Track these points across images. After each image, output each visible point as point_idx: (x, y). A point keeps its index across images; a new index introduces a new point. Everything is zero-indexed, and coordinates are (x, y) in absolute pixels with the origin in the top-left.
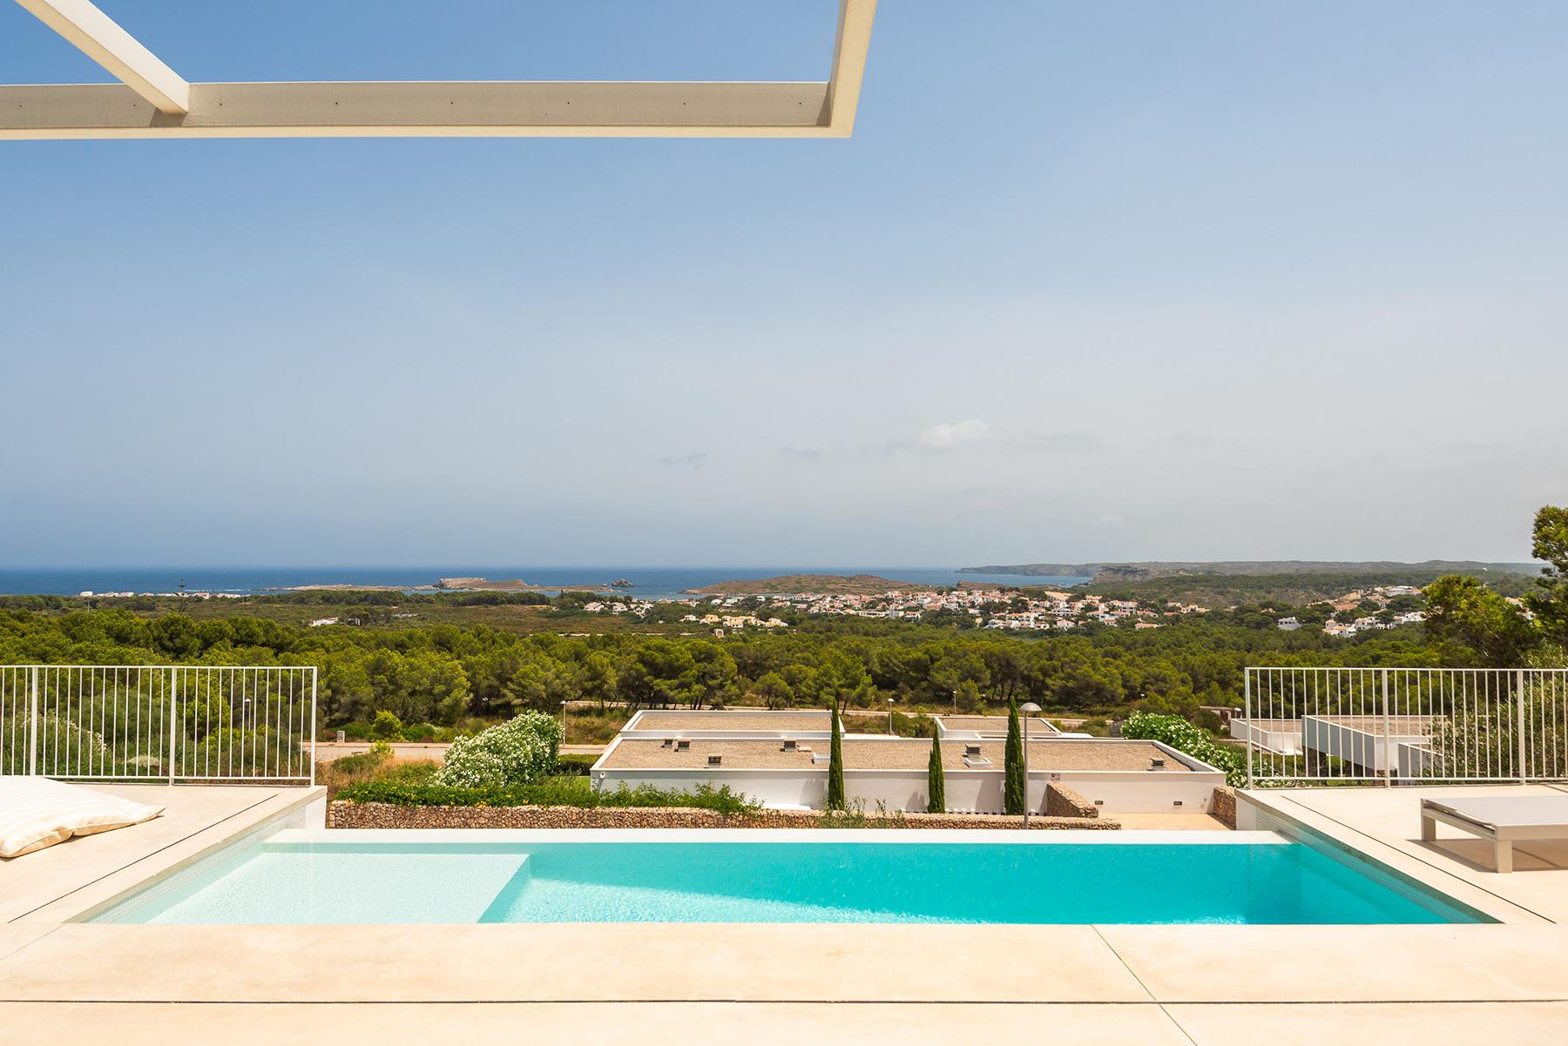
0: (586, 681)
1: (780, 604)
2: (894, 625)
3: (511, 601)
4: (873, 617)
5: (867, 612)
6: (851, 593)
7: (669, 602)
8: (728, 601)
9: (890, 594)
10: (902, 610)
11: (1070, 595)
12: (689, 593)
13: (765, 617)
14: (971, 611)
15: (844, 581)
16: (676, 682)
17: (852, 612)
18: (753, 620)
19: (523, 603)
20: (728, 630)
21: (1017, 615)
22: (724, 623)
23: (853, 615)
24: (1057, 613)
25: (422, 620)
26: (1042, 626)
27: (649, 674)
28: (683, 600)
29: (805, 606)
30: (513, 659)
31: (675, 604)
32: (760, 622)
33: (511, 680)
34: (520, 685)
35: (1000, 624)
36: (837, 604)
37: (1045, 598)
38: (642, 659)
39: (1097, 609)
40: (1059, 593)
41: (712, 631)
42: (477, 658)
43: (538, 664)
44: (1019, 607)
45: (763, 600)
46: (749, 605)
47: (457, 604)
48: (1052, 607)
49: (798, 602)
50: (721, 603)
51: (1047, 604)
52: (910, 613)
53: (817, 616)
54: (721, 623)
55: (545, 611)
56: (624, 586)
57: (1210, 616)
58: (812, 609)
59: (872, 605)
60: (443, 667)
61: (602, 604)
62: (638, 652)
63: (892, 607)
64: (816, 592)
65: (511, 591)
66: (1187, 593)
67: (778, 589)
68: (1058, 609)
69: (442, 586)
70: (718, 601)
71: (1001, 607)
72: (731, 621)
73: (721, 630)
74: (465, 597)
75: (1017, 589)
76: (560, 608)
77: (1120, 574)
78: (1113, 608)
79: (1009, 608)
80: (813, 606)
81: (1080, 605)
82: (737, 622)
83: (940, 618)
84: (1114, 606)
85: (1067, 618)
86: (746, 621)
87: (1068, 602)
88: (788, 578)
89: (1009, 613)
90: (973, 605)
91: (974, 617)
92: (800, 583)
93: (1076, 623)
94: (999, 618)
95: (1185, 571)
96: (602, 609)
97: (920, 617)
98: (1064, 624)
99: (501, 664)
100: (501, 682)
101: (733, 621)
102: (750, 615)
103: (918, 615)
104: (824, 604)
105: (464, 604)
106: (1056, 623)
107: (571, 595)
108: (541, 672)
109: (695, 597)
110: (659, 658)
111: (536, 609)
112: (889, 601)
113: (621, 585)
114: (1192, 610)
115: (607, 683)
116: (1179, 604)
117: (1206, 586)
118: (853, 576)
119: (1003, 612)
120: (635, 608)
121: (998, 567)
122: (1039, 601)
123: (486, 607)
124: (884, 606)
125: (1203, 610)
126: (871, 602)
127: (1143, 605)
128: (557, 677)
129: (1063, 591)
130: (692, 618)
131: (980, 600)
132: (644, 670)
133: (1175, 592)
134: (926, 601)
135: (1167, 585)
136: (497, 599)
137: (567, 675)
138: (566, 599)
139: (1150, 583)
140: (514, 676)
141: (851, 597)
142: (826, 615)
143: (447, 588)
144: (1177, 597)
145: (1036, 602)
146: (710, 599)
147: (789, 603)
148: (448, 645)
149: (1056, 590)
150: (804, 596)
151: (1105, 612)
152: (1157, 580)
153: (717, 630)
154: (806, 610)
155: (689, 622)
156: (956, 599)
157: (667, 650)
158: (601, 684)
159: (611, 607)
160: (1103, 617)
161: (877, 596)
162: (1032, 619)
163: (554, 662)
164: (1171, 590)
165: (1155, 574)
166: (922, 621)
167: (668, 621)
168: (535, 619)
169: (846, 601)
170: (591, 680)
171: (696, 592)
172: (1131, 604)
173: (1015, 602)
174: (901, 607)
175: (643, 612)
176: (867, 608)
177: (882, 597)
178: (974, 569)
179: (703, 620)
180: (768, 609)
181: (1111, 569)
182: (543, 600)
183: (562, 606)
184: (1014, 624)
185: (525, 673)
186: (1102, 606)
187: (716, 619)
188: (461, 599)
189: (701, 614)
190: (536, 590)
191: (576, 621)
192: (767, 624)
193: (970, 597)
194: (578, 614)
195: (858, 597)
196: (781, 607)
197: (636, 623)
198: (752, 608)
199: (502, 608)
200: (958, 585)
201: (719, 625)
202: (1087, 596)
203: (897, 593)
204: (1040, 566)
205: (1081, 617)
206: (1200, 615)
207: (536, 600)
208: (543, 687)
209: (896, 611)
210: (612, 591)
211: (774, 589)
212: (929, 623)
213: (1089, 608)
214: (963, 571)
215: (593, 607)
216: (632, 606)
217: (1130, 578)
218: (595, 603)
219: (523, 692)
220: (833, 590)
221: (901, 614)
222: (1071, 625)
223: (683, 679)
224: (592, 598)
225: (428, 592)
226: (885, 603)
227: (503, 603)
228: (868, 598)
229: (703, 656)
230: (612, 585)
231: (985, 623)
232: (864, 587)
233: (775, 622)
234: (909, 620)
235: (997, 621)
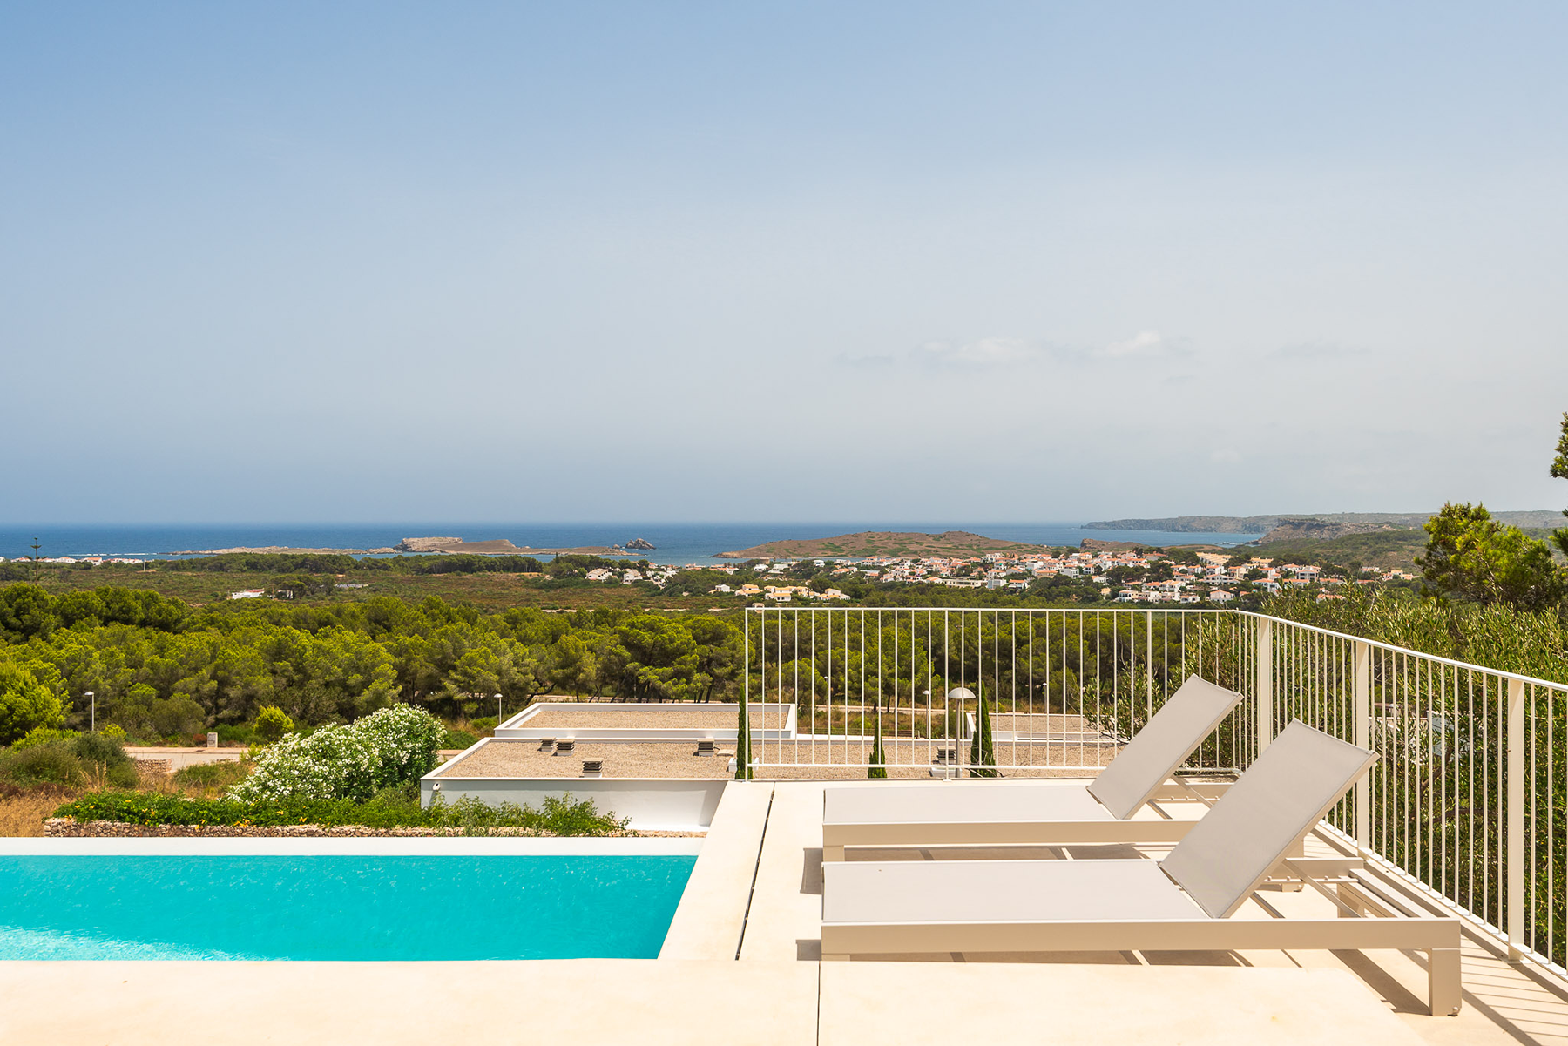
0: (556, 669)
1: (843, 571)
2: (990, 597)
3: (491, 567)
4: (964, 586)
5: (957, 580)
6: (940, 556)
7: (699, 567)
8: (776, 566)
9: (989, 557)
10: (1004, 578)
11: (1230, 557)
12: (725, 557)
13: (820, 587)
14: (1096, 579)
15: (931, 540)
16: (670, 670)
17: (937, 580)
18: (804, 592)
19: (507, 569)
20: (771, 605)
21: (1158, 584)
22: (767, 595)
23: (938, 584)
24: (1211, 581)
25: (374, 591)
26: (1190, 599)
27: (634, 660)
28: (719, 566)
29: (876, 573)
30: (457, 640)
31: (705, 571)
32: (813, 594)
33: (454, 668)
34: (465, 674)
35: (1134, 595)
36: (919, 570)
37: (1196, 561)
38: (625, 641)
39: (1265, 576)
40: (1215, 555)
41: (750, 605)
42: (412, 640)
43: (489, 647)
44: (1161, 573)
45: (822, 565)
46: (802, 572)
47: (421, 571)
48: (1204, 573)
49: (868, 568)
50: (767, 570)
51: (1199, 569)
52: (1014, 581)
53: (891, 586)
54: (762, 595)
55: (535, 581)
56: (641, 548)
57: (1417, 585)
58: (885, 577)
59: (964, 572)
60: (360, 652)
61: (610, 571)
62: (621, 632)
63: (991, 573)
64: (894, 554)
65: (491, 554)
66: (1390, 554)
67: (842, 551)
68: (1213, 576)
69: (405, 548)
70: (763, 567)
71: (1136, 573)
72: (774, 593)
73: (762, 604)
75: (1159, 550)
76: (555, 576)
77: (1302, 530)
78: (1287, 575)
79: (1147, 574)
80: (886, 573)
81: (1242, 570)
82: (783, 593)
83: (1054, 589)
84: (1289, 572)
85: (1224, 587)
86: (795, 592)
87: (1226, 566)
88: (857, 536)
89: (1147, 582)
90: (1099, 571)
91: (1099, 586)
92: (873, 542)
93: (1237, 594)
94: (1133, 588)
95: (1390, 524)
96: (609, 577)
97: (1027, 586)
98: (1219, 595)
99: (442, 646)
100: (442, 671)
101: (777, 592)
102: (803, 585)
103: (1025, 584)
104: (901, 570)
105: (431, 571)
106: (1209, 595)
107: (570, 559)
108: (493, 658)
109: (733, 562)
110: (647, 638)
111: (523, 578)
112: (987, 566)
113: (638, 546)
114: (1396, 577)
115: (583, 671)
116: (1377, 569)
117: (1418, 545)
118: (942, 532)
119: (1139, 580)
120: (653, 576)
121: (1138, 521)
122: (1187, 566)
123: (455, 574)
124: (980, 573)
125: (1409, 577)
126: (963, 568)
127: (1327, 570)
128: (516, 664)
129: (1223, 552)
130: (725, 588)
131: (1109, 564)
132: (627, 654)
133: (1375, 553)
134: (1036, 566)
135: (1364, 544)
136: (473, 564)
138: (563, 565)
139: (1342, 541)
140: (458, 663)
141: (939, 561)
142: (903, 584)
143: (410, 551)
144: (1377, 560)
145: (1184, 567)
146: (752, 564)
147: (855, 570)
148: (385, 622)
149: (1213, 551)
150: (876, 560)
151: (1276, 580)
152: (1351, 537)
153: (757, 605)
154: (878, 578)
155: (720, 594)
156: (1076, 563)
158: (575, 673)
159: (621, 575)
160: (1271, 586)
161: (973, 559)
162: (1177, 589)
163: (512, 645)
164: (1369, 551)
165: (1349, 529)
166: (1030, 592)
167: (694, 593)
168: (522, 591)
169: (931, 566)
170: (563, 667)
171: (735, 555)
172: (1312, 569)
173: (1155, 567)
174: (1004, 574)
175: (663, 581)
176: (958, 575)
177: (978, 560)
178: (1106, 523)
179: (738, 592)
180: (828, 576)
181: (1290, 523)
182: (532, 566)
183: (558, 574)
184: (1153, 596)
185: (472, 658)
186: (1273, 572)
187: (756, 590)
188: (426, 565)
189: (736, 583)
190: (526, 553)
191: (574, 593)
192: (823, 596)
193: (1095, 560)
194: (577, 584)
195: (947, 561)
196: (844, 574)
197: (653, 596)
198: (807, 577)
199: (479, 577)
200: (1083, 545)
201: (760, 598)
202: (1253, 559)
203: (998, 555)
204: (1194, 519)
205: (1244, 586)
206: (1405, 584)
207: (523, 566)
208: (497, 677)
209: (995, 580)
210: (625, 553)
211: (838, 550)
212: (1039, 595)
213: (1256, 574)
214: (1091, 526)
215: (596, 575)
216: (649, 574)
217: (1315, 535)
218: (600, 570)
219: (469, 683)
220: (915, 553)
221: (1003, 583)
222: (1229, 596)
223: (679, 667)
224: (597, 563)
225: (387, 556)
226: (982, 569)
227: (480, 569)
228: (959, 563)
229: (708, 636)
230: (627, 547)
231: (1114, 595)
232: (958, 548)
234: (1013, 591)
235: (1131, 592)
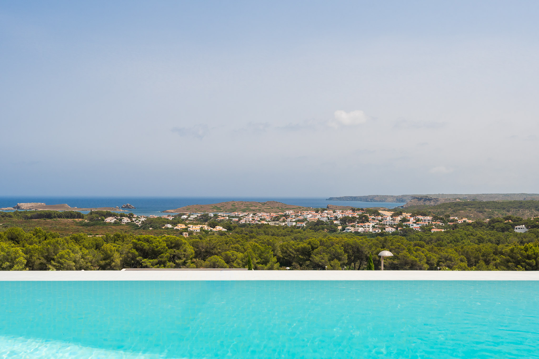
0: (101, 260)
1: (222, 218)
2: (290, 230)
3: (60, 216)
4: (277, 225)
5: (274, 223)
6: (265, 212)
7: (156, 217)
8: (192, 216)
9: (287, 212)
10: (294, 221)
11: (393, 212)
12: (168, 212)
13: (213, 225)
14: (335, 222)
15: (261, 205)
16: (156, 261)
17: (265, 223)
18: (206, 227)
19: (67, 217)
20: (191, 233)
21: (362, 224)
22: (189, 229)
23: (266, 224)
24: (385, 223)
25: (5, 227)
26: (377, 231)
27: (140, 256)
28: (165, 216)
29: (237, 219)
30: (55, 246)
31: (159, 218)
32: (210, 229)
33: (53, 259)
34: (59, 262)
35: (352, 229)
36: (256, 218)
37: (379, 214)
38: (135, 247)
39: (409, 221)
40: (387, 212)
41: (181, 234)
42: (33, 246)
43: (70, 249)
44: (363, 219)
45: (212, 216)
46: (204, 219)
47: (27, 218)
48: (382, 219)
49: (233, 217)
50: (187, 218)
51: (380, 218)
52: (299, 223)
53: (244, 225)
54: (187, 229)
55: (80, 222)
56: (129, 208)
57: (474, 225)
58: (241, 221)
59: (277, 219)
60: (9, 252)
61: (115, 218)
62: (133, 242)
63: (289, 220)
64: (244, 211)
65: (60, 210)
66: (461, 212)
67: (221, 210)
68: (386, 221)
69: (18, 207)
70: (185, 217)
71: (353, 220)
72: (192, 228)
73: (187, 233)
74: (32, 214)
75: (362, 210)
76: (90, 220)
77: (422, 201)
78: (418, 220)
79: (358, 220)
80: (242, 219)
81: (399, 218)
82: (196, 228)
83: (317, 226)
84: (419, 219)
85: (391, 226)
86: (202, 228)
87: (392, 216)
88: (227, 203)
89: (357, 223)
90: (336, 219)
91: (337, 225)
92: (234, 206)
93: (397, 229)
94: (352, 226)
95: (459, 199)
96: (115, 221)
97: (305, 225)
98: (389, 230)
99: (48, 250)
100: (48, 261)
101: (194, 228)
102: (204, 224)
103: (304, 224)
104: (248, 218)
105: (31, 218)
106: (385, 229)
107: (97, 213)
108: (72, 255)
109: (171, 214)
110: (146, 246)
111: (75, 221)
112: (287, 216)
113: (127, 207)
114: (464, 221)
115: (114, 262)
116: (456, 218)
117: (472, 208)
118: (265, 202)
119: (354, 222)
120: (135, 220)
121: (351, 197)
122: (375, 216)
123: (45, 220)
124: (284, 219)
125: (470, 221)
126: (276, 217)
127: (435, 218)
128: (83, 258)
129: (389, 210)
130: (170, 226)
131: (341, 215)
132: (137, 253)
133: (454, 211)
134: (309, 216)
135: (449, 207)
136: (51, 215)
137: (90, 257)
138: (94, 215)
139: (440, 206)
140: (55, 257)
141: (265, 214)
142: (250, 224)
143: (21, 209)
144: (455, 214)
145: (373, 217)
146: (180, 215)
147: (227, 218)
148: (16, 240)
149: (385, 210)
150: (236, 213)
151: (414, 223)
152: (444, 204)
153: (185, 233)
154: (238, 222)
155: (168, 228)
156: (326, 215)
157: (151, 241)
158: (110, 262)
159: (121, 220)
160: (412, 225)
161: (280, 213)
162: (371, 227)
163: (81, 249)
164: (451, 210)
165: (442, 201)
166: (306, 228)
167: (155, 228)
168: (75, 227)
169: (261, 216)
170: (104, 259)
171: (172, 211)
172: (429, 218)
173: (361, 217)
174: (294, 220)
175: (140, 223)
176: (274, 220)
177: (283, 214)
178: (337, 198)
179: (175, 228)
180: (215, 221)
181: (417, 198)
182: (79, 216)
183: (91, 219)
184: (361, 230)
185: (62, 255)
186: (412, 219)
187: (184, 226)
188: (29, 215)
189: (174, 224)
190: (76, 210)
191: (99, 228)
192: (215, 229)
193: (335, 214)
194: (100, 224)
195: (269, 214)
196: (223, 220)
197: (136, 229)
198: (206, 221)
199: (54, 220)
200: (328, 207)
201: (186, 230)
202: (403, 214)
203: (291, 212)
204: (375, 196)
205: (400, 225)
206: (469, 224)
207: (75, 215)
208: (74, 264)
209: (291, 222)
210: (121, 210)
211: (219, 209)
212: (311, 229)
213: (404, 220)
214: (331, 199)
215: (109, 220)
216: (134, 219)
217: (427, 203)
218: (111, 217)
219: (61, 266)
220: (254, 210)
221: (294, 224)
222: (394, 230)
223: (160, 259)
224: (109, 215)
225: (10, 211)
226: (284, 218)
227: (55, 217)
228: (274, 215)
229: (173, 245)
230: (122, 208)
231: (343, 229)
232: (272, 208)
233: (219, 228)
234: (299, 228)
235: (351, 228)
